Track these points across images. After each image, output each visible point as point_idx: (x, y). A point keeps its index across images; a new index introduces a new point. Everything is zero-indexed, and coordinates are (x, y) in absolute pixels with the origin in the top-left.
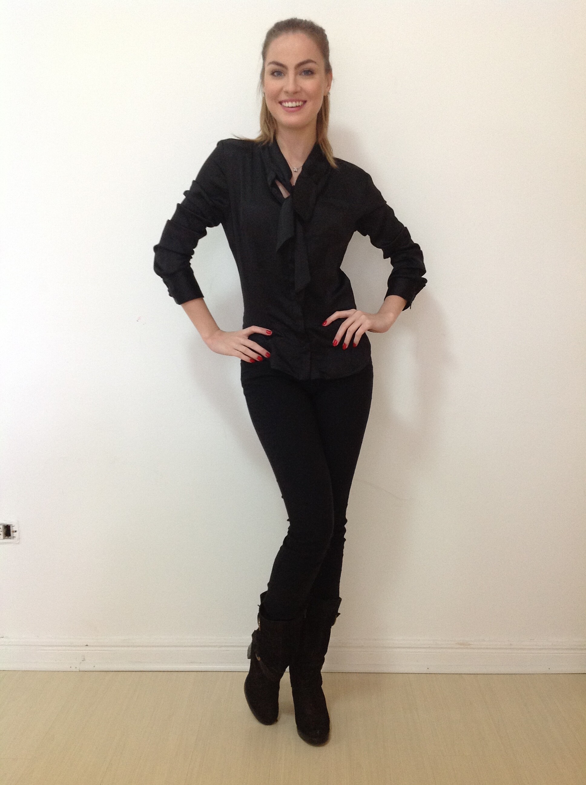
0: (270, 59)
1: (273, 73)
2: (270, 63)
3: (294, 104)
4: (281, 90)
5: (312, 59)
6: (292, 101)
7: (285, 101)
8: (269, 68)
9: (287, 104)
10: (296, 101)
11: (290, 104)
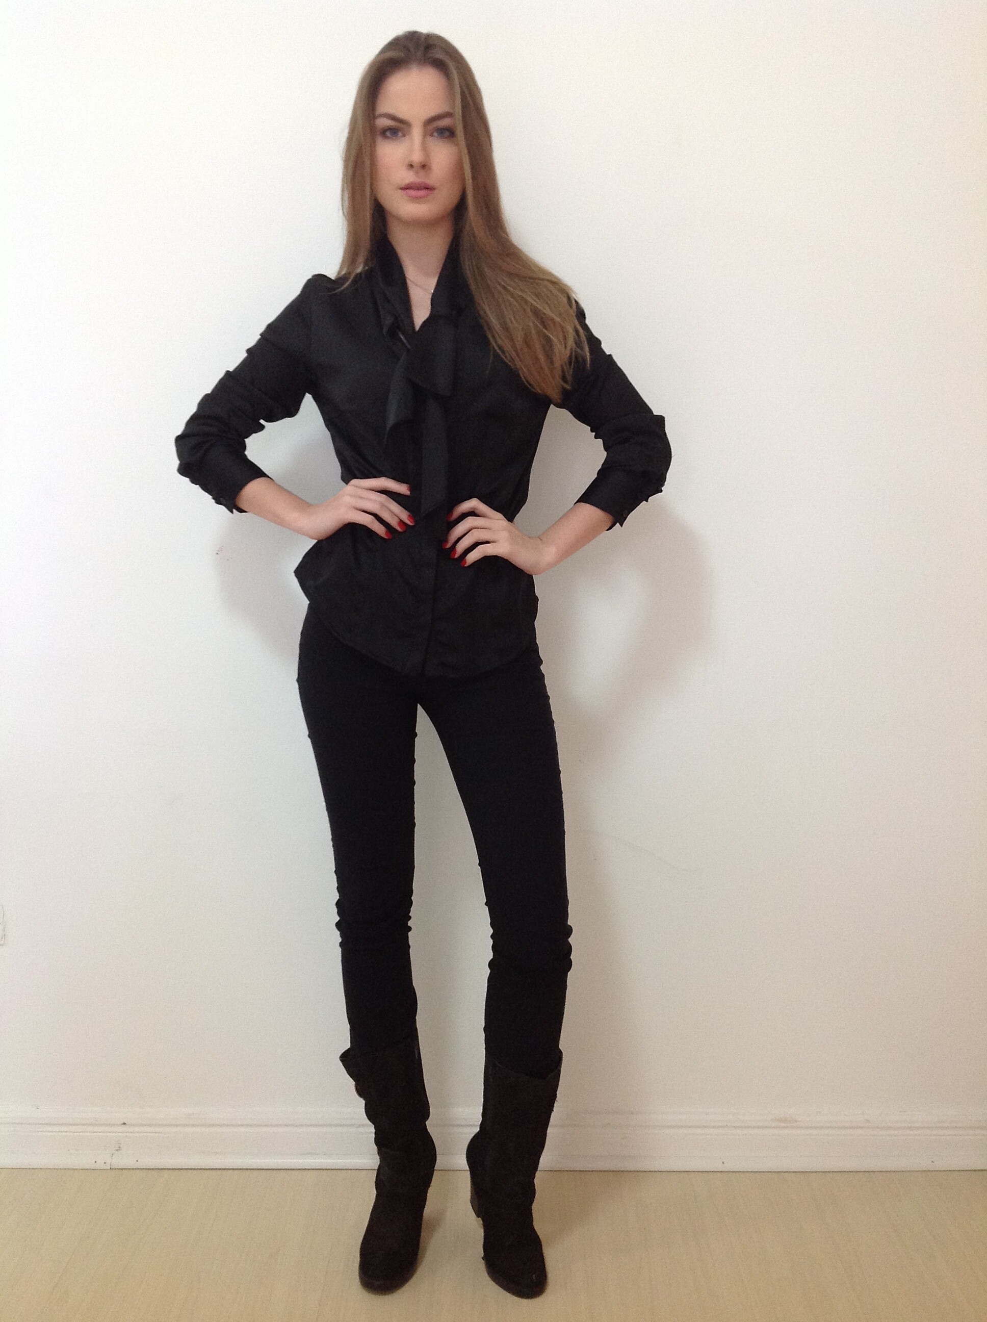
1: (383, 133)
2: (380, 116)
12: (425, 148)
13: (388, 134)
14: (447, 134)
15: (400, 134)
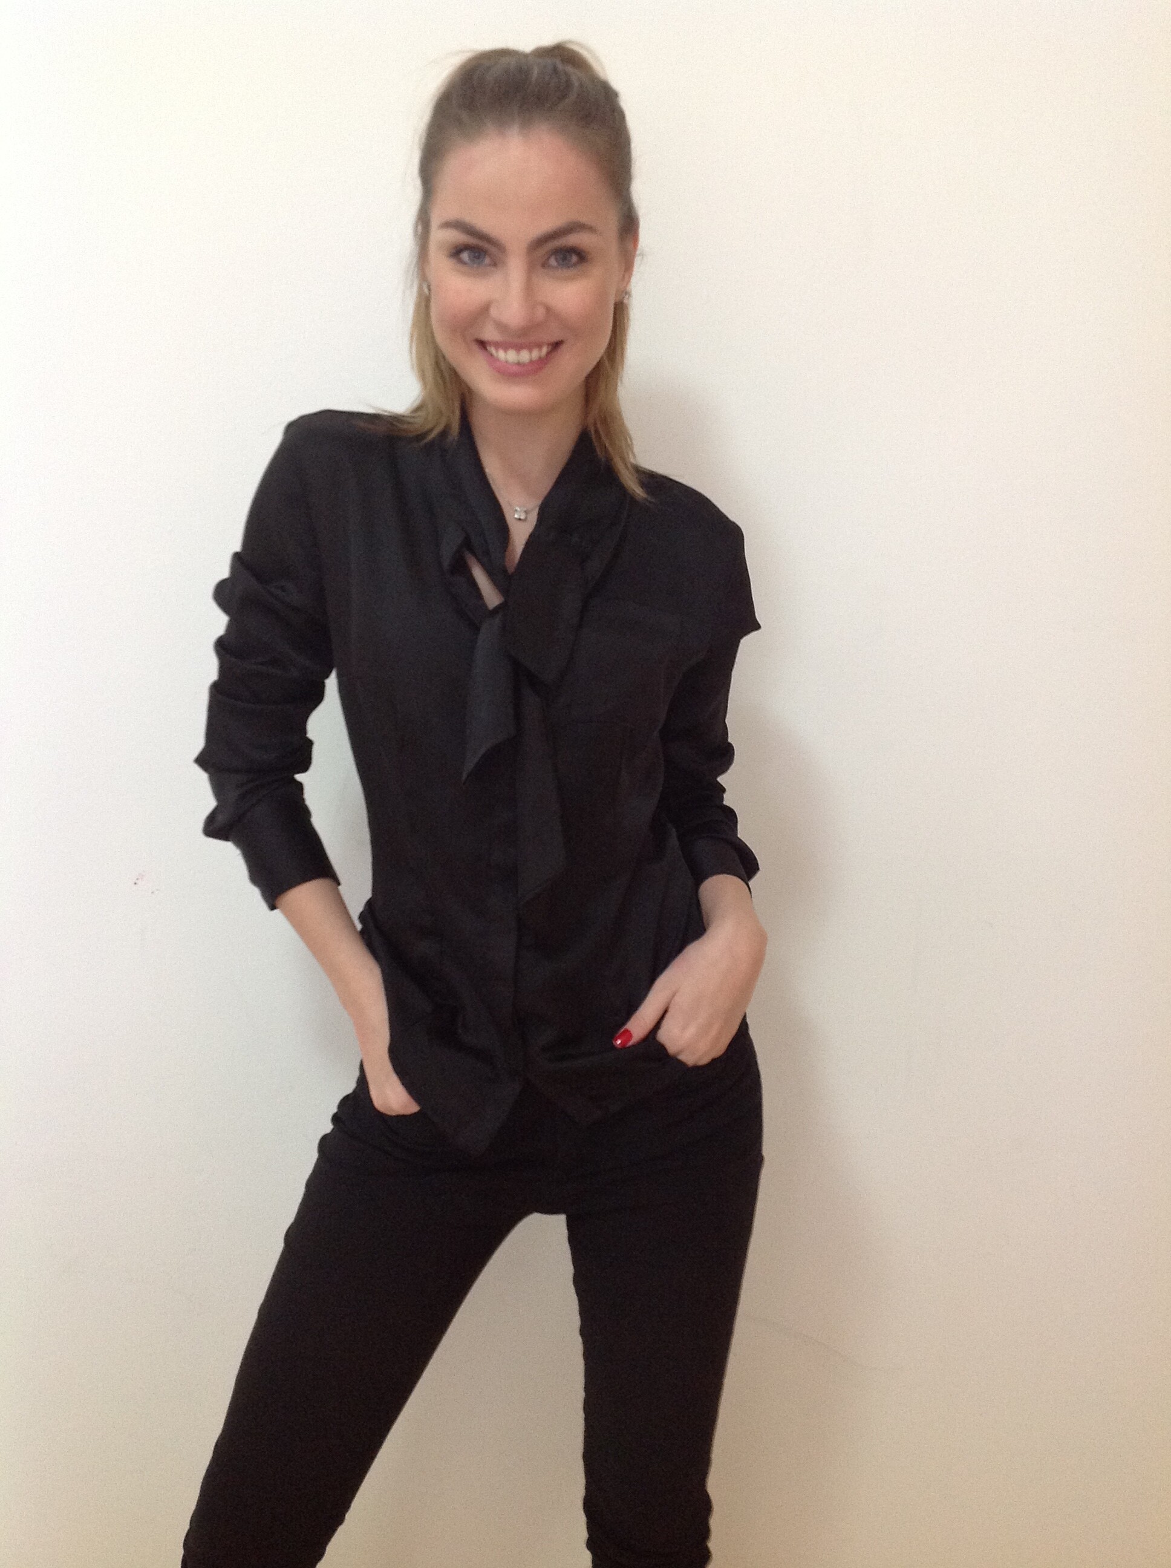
0: (443, 211)
1: (456, 252)
2: (447, 225)
3: (525, 356)
4: (484, 310)
5: (584, 219)
6: (518, 348)
7: (498, 345)
8: (440, 237)
9: (501, 354)
10: (530, 347)
11: (511, 356)
12: (529, 290)
13: (465, 256)
14: (574, 258)
15: (487, 260)
